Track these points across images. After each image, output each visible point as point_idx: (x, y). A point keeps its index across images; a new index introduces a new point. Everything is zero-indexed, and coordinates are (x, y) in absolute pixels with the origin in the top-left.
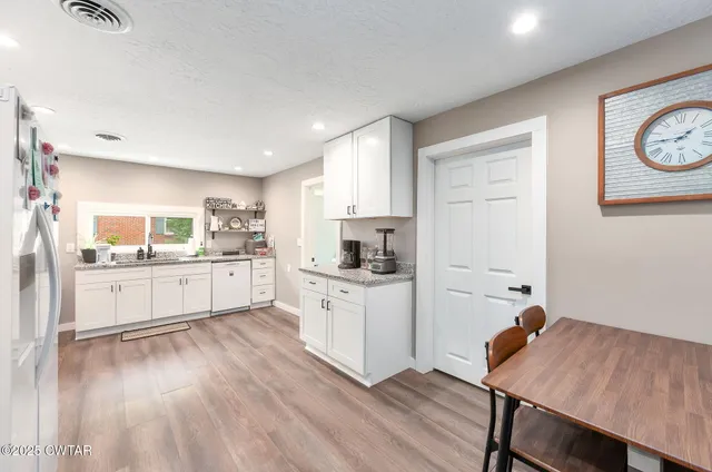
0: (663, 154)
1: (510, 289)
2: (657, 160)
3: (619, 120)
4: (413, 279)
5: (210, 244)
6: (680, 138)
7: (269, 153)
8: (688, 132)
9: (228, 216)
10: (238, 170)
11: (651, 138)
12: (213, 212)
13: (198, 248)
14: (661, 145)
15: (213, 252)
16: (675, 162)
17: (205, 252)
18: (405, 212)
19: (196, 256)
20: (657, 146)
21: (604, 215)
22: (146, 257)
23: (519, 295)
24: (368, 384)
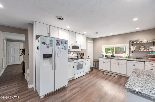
5: (131, 55)
7: (135, 19)
9: (139, 46)
10: (138, 29)
12: (133, 45)
13: (126, 55)
15: (132, 57)
17: (129, 57)
19: (126, 58)
22: (113, 57)
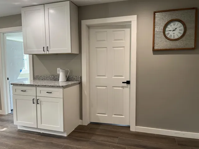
0: (169, 35)
1: (123, 83)
2: (168, 36)
3: (159, 21)
4: (80, 83)
6: (174, 30)
8: (176, 29)
11: (167, 29)
14: (169, 32)
16: (172, 38)
18: (76, 52)
20: (168, 32)
21: (153, 54)
23: (125, 85)
24: (65, 135)
